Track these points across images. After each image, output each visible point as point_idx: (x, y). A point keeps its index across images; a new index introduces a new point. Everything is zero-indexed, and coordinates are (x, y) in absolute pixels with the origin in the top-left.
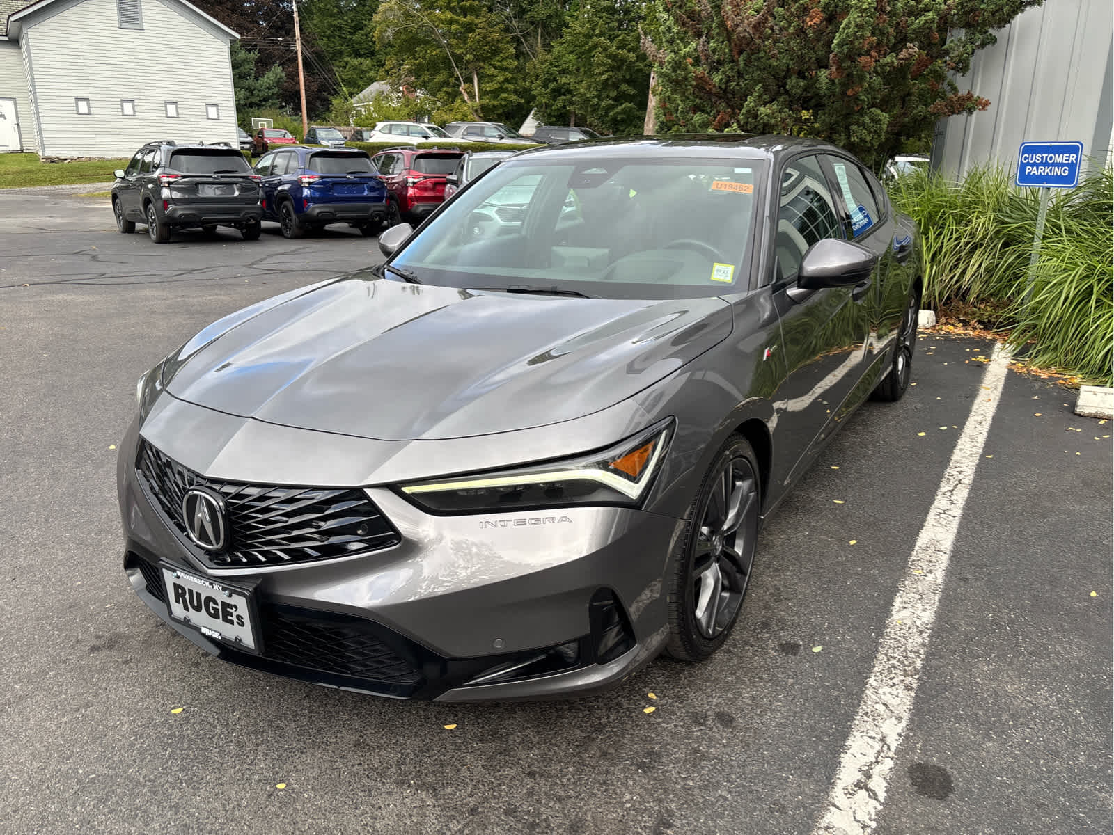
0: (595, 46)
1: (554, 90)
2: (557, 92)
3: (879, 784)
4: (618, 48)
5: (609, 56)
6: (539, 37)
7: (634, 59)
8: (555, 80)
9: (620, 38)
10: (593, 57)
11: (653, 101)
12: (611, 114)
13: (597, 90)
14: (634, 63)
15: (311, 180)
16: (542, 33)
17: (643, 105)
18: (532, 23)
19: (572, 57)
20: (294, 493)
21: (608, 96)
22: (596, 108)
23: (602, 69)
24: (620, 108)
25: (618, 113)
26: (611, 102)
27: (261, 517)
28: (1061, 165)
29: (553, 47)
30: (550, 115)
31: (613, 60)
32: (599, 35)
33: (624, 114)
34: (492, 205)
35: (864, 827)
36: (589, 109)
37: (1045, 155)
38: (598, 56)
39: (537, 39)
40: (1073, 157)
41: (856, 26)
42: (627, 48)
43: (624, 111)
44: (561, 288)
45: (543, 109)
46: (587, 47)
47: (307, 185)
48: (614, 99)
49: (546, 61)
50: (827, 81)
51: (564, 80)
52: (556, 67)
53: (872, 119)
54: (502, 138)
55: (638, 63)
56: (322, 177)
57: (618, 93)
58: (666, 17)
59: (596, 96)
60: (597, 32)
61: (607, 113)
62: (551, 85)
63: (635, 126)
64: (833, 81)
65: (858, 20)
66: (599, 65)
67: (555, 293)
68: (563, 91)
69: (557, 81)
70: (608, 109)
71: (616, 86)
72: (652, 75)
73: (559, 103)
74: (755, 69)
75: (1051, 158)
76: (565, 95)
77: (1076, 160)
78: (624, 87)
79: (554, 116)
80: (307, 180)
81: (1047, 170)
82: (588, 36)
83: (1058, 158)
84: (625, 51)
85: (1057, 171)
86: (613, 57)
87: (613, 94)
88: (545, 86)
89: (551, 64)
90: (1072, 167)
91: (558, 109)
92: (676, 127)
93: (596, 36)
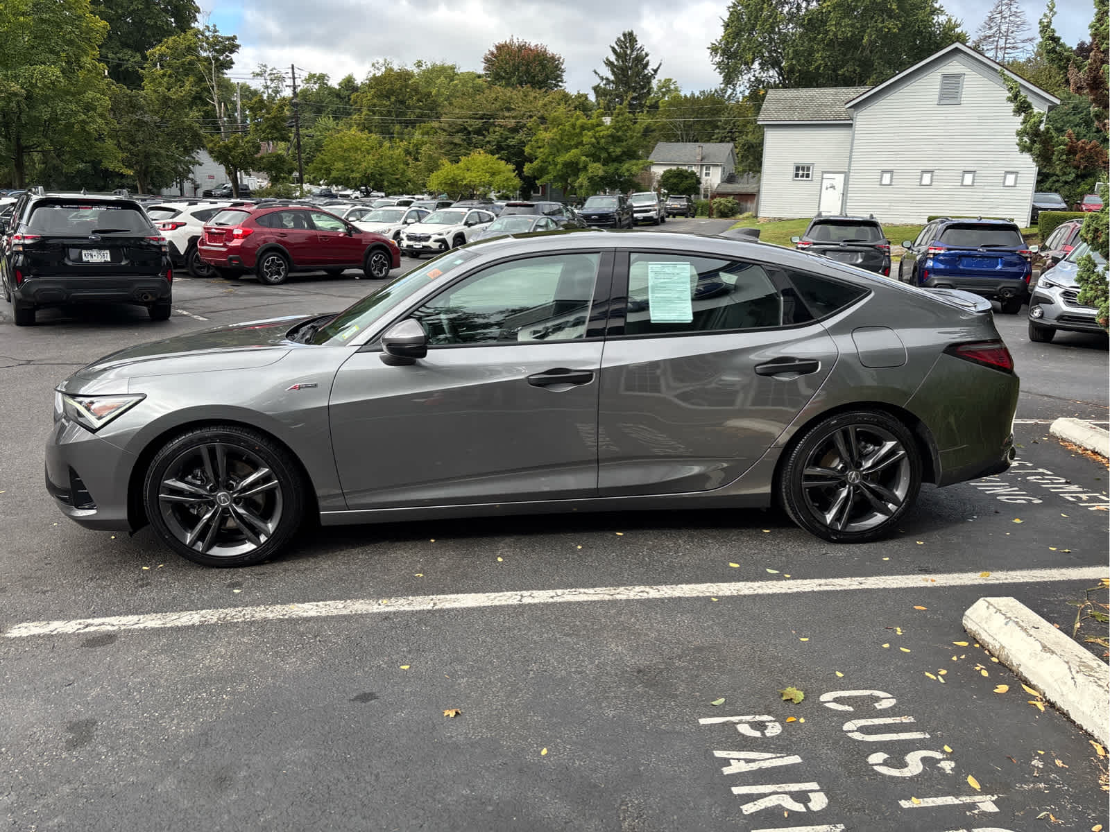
15: (937, 252)
34: (1059, 286)
47: (932, 256)
56: (949, 250)
80: (933, 251)
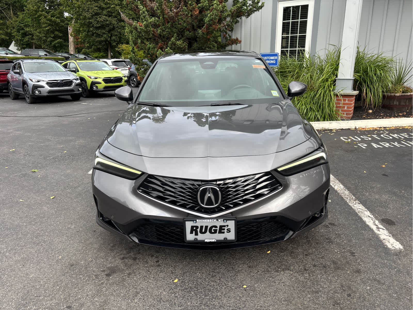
0: (41, 15)
1: (23, 34)
2: (25, 35)
3: (380, 226)
4: (51, 17)
5: (48, 20)
6: (11, 11)
7: (59, 22)
8: (23, 29)
9: (52, 12)
10: (40, 20)
11: (71, 39)
12: (53, 44)
13: (44, 34)
14: (60, 23)
16: (12, 9)
17: (67, 40)
18: (6, 4)
19: (29, 20)
20: (246, 178)
21: (50, 36)
22: (45, 41)
23: (45, 25)
24: (56, 41)
25: (56, 43)
26: (51, 39)
27: (234, 190)
28: (273, 60)
29: (19, 15)
30: (23, 44)
31: (50, 22)
32: (42, 11)
33: (59, 43)
34: (43, 81)
35: (390, 236)
36: (42, 42)
37: (268, 57)
38: (43, 20)
39: (10, 11)
40: (276, 57)
41: (215, 15)
42: (55, 17)
43: (58, 43)
44: (232, 103)
45: (19, 42)
46: (37, 16)
48: (53, 38)
49: (17, 21)
50: (201, 33)
51: (27, 29)
52: (22, 24)
53: (213, 46)
54: (7, 54)
55: (61, 23)
57: (54, 35)
58: (142, 8)
59: (44, 36)
60: (40, 9)
61: (51, 44)
62: (22, 31)
63: (64, 49)
64: (203, 33)
65: (216, 13)
66: (44, 23)
67: (230, 105)
68: (27, 34)
69: (24, 30)
70: (51, 42)
71: (53, 32)
72: (69, 29)
73: (26, 39)
74: (174, 28)
75: (270, 58)
76: (28, 36)
77: (277, 58)
78: (57, 33)
79: (25, 45)
81: (269, 62)
82: (37, 11)
83: (272, 58)
84: (55, 18)
85: (272, 62)
86: (50, 20)
87: (53, 36)
88: (18, 32)
89: (20, 22)
90: (276, 60)
91: (26, 42)
92: (84, 49)
93: (40, 11)
